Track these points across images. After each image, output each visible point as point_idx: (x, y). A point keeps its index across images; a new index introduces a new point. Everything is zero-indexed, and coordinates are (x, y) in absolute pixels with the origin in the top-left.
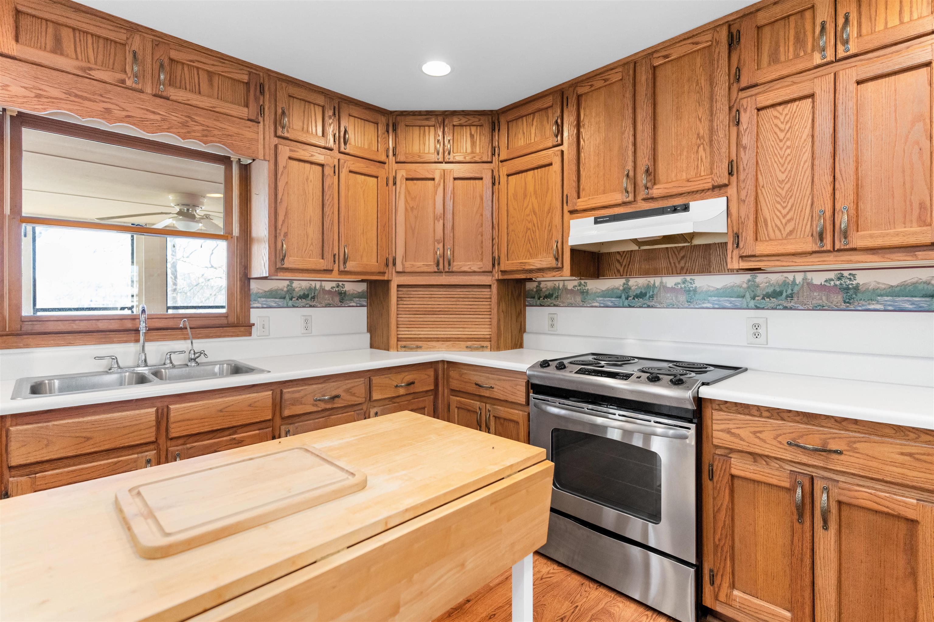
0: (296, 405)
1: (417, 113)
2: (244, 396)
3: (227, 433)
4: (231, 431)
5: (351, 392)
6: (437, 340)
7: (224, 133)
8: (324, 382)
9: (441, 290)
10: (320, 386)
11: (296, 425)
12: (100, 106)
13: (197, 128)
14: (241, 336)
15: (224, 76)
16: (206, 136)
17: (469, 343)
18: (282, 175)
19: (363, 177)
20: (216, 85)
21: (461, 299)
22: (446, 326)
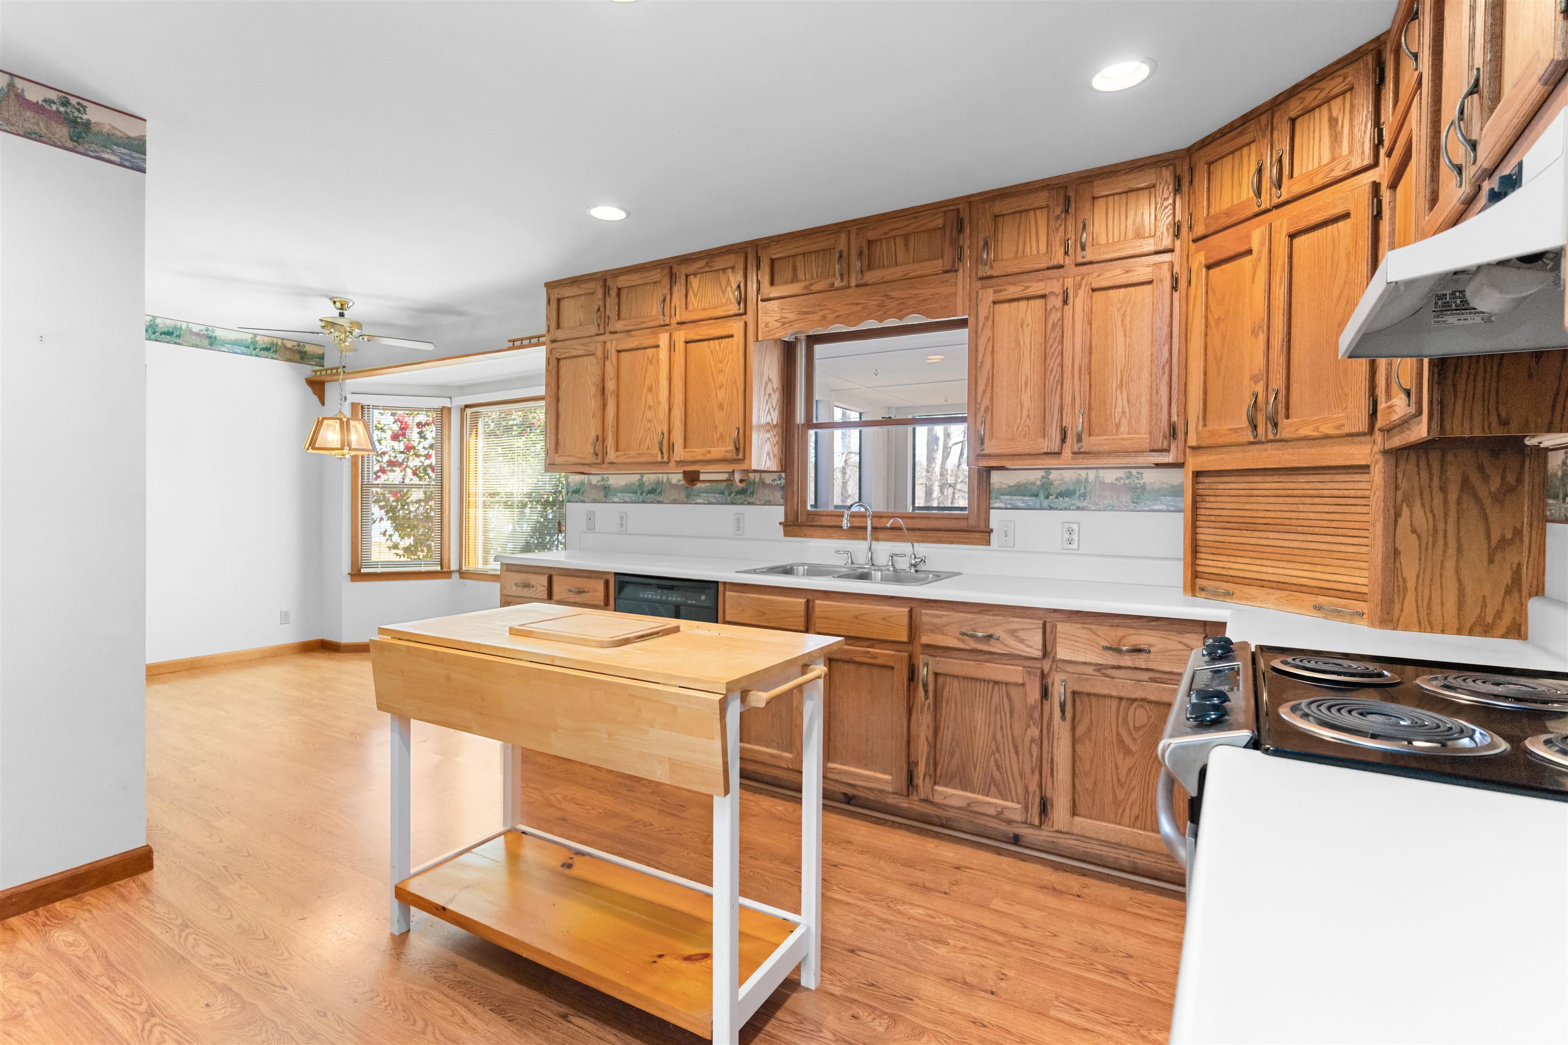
0: (935, 633)
1: (1226, 131)
2: (879, 607)
3: (865, 643)
4: (870, 643)
5: (1017, 637)
6: (1262, 584)
7: (918, 299)
8: (980, 612)
9: (1269, 479)
10: (970, 616)
11: (938, 659)
12: (817, 317)
13: (893, 304)
14: (977, 545)
15: (918, 232)
16: (901, 310)
17: (1322, 600)
18: (983, 329)
19: (1123, 290)
20: (911, 246)
21: (1308, 500)
22: (1278, 556)
